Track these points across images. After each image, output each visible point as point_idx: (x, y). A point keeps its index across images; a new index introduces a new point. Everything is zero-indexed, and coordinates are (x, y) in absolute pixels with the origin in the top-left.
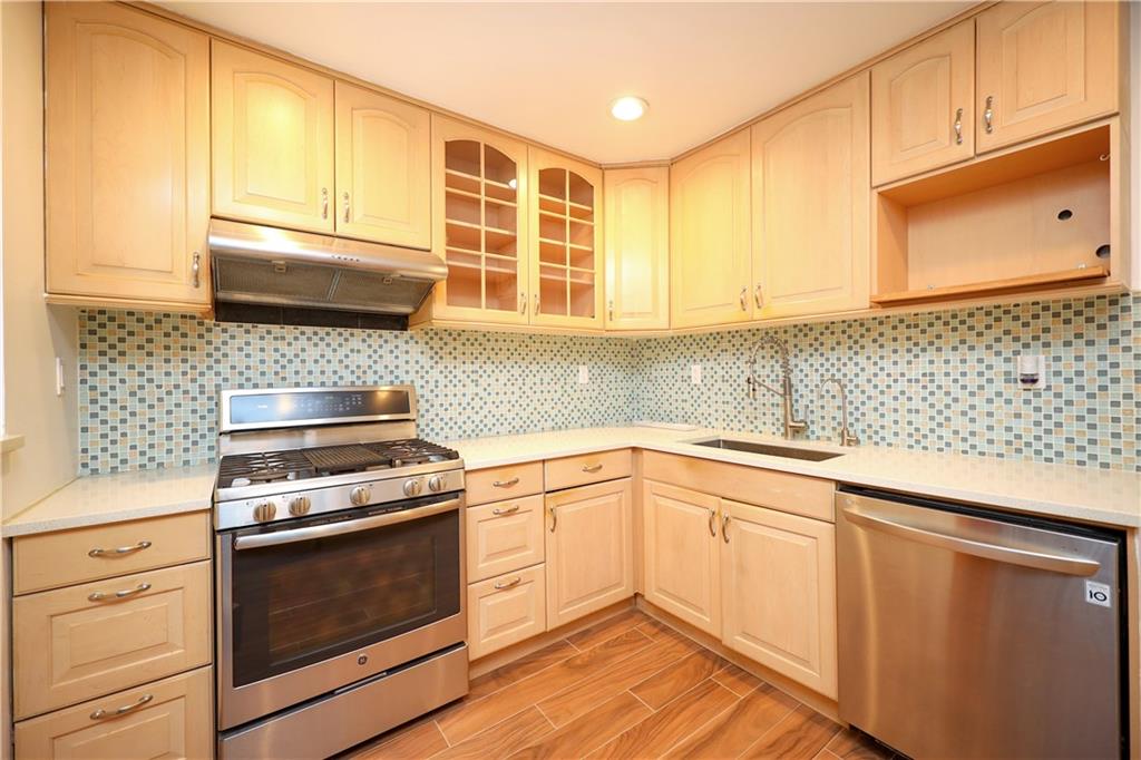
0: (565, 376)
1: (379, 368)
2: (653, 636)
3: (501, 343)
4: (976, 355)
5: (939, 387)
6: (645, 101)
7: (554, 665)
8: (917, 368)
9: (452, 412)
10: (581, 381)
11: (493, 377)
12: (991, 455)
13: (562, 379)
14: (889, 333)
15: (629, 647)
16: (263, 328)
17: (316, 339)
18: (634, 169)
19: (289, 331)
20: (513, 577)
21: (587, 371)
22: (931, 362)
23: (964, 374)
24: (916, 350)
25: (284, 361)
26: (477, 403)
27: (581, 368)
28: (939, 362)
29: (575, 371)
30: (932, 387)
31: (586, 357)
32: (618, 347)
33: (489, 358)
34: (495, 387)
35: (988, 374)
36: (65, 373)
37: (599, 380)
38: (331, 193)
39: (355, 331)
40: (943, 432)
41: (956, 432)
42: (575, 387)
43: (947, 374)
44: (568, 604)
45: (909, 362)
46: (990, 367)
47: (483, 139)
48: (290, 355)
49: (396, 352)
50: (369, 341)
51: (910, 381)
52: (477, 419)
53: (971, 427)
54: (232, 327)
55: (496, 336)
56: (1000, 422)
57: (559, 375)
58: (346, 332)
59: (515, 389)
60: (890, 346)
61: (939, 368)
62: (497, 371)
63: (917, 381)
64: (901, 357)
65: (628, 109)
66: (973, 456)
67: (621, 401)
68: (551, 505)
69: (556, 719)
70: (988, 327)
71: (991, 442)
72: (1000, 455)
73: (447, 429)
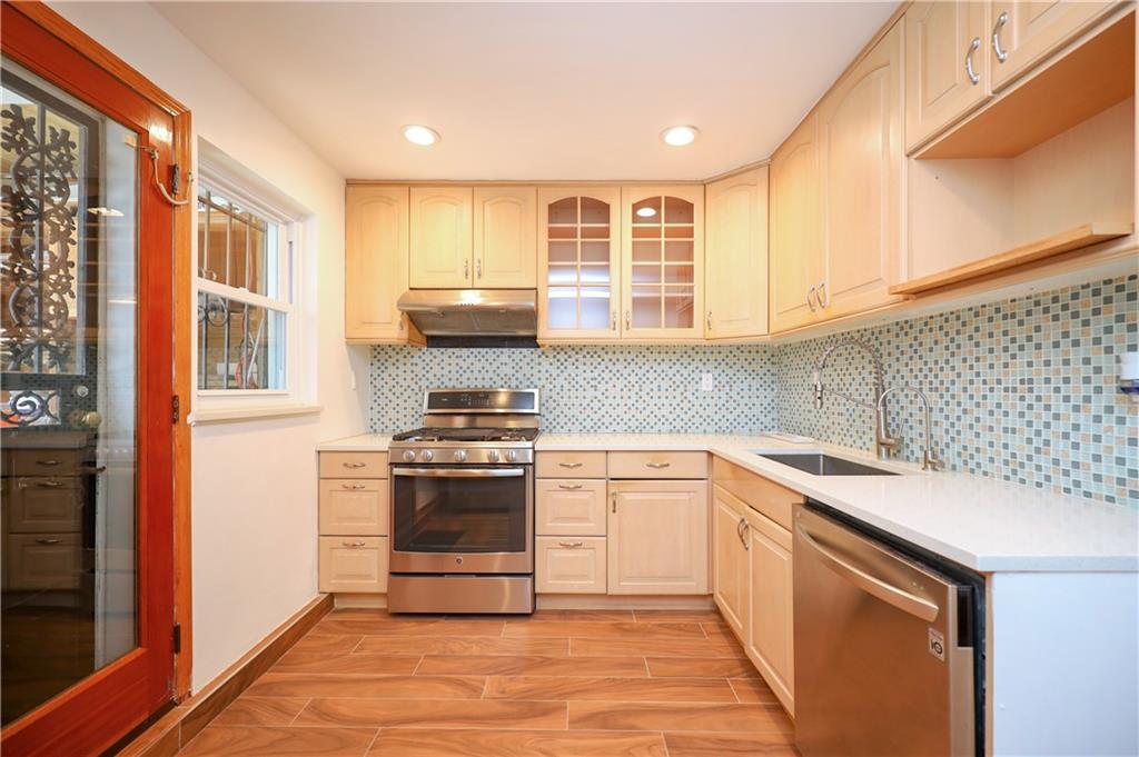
0: (685, 383)
1: (519, 375)
2: (709, 634)
3: (618, 354)
4: (1082, 352)
5: (1039, 399)
6: (694, 127)
7: (607, 622)
8: (1014, 374)
9: (575, 411)
10: (704, 388)
11: (611, 383)
12: (1099, 497)
13: (682, 386)
14: (986, 327)
15: (678, 632)
16: (451, 350)
17: (479, 357)
18: (732, 178)
19: (464, 352)
20: (578, 540)
21: (711, 380)
22: (1030, 364)
23: (1067, 381)
24: (1013, 348)
25: (461, 371)
26: (596, 405)
27: (704, 375)
28: (1038, 365)
29: (697, 379)
30: (1030, 399)
31: (710, 366)
32: (753, 353)
33: (607, 368)
34: (612, 392)
35: (1096, 380)
36: (357, 381)
37: (727, 387)
38: (470, 262)
39: (504, 350)
40: (1042, 460)
41: (1056, 462)
42: (697, 394)
43: (1048, 381)
44: (631, 578)
45: (1006, 365)
46: (1098, 370)
47: (579, 193)
48: (465, 368)
49: (532, 364)
50: (513, 356)
51: (1006, 390)
52: (596, 417)
53: (1072, 455)
54: (434, 350)
55: (614, 349)
56: (1109, 449)
57: (678, 383)
58: (498, 351)
59: (632, 394)
60: (986, 343)
61: (1039, 372)
62: (614, 379)
63: (1015, 390)
64: (998, 358)
65: (680, 137)
66: (1076, 498)
67: (756, 410)
68: (612, 490)
69: (574, 650)
70: (1096, 312)
71: (1098, 478)
72: (1110, 499)
73: (570, 424)
